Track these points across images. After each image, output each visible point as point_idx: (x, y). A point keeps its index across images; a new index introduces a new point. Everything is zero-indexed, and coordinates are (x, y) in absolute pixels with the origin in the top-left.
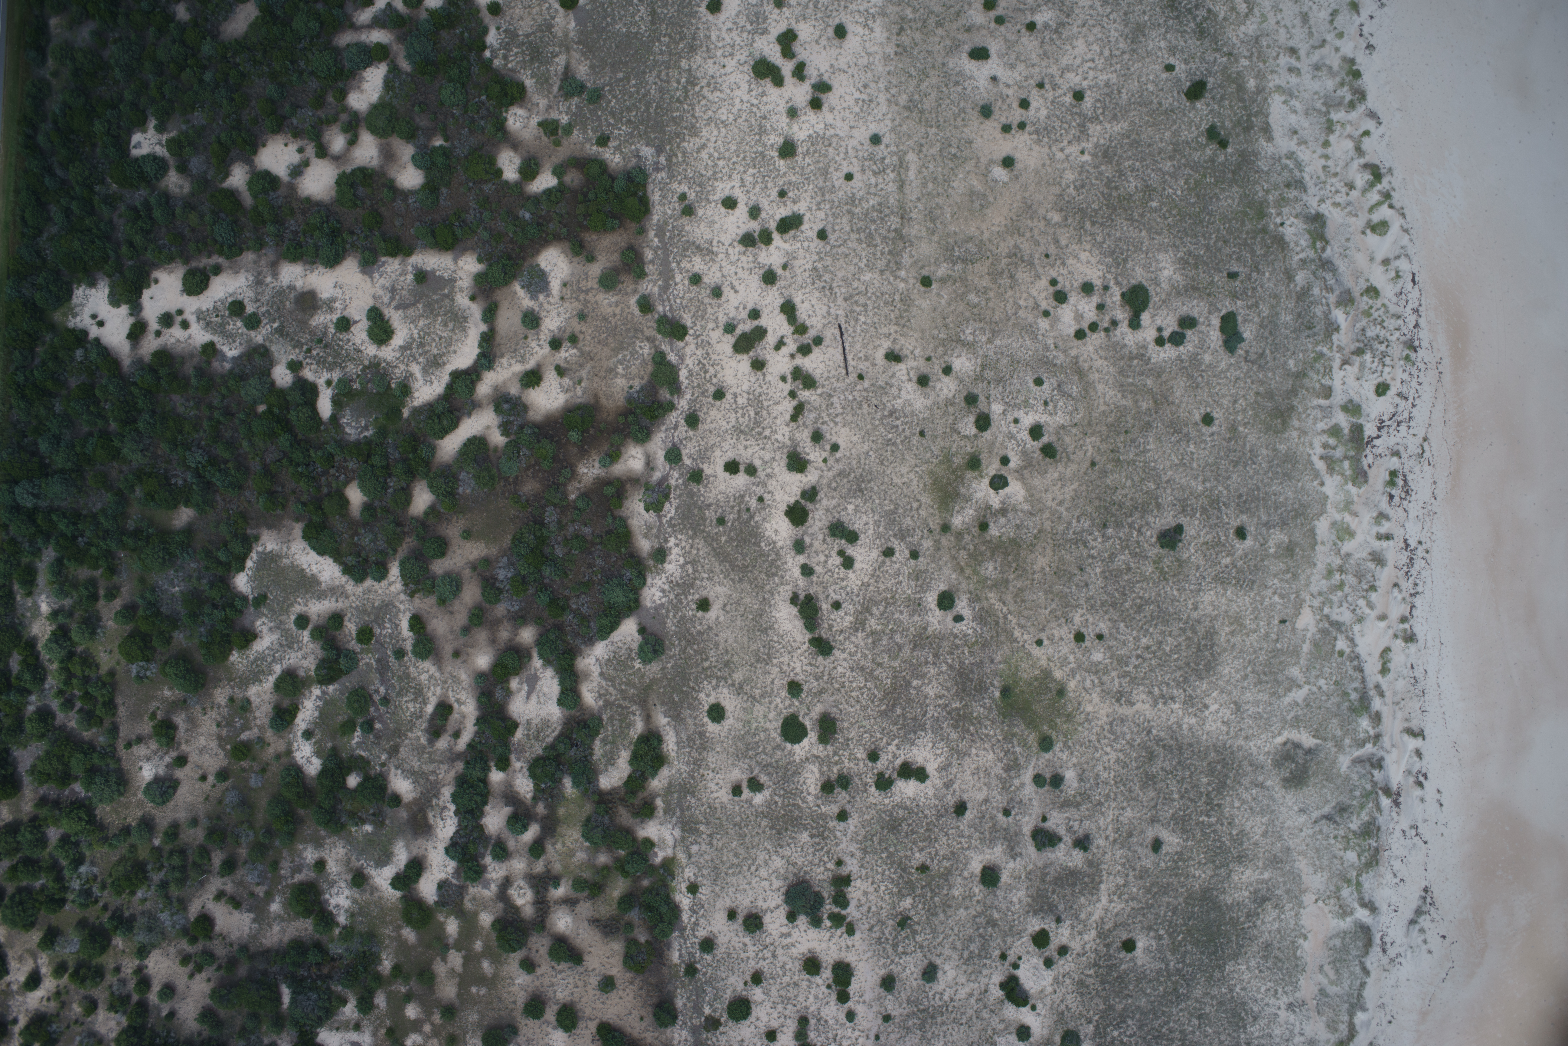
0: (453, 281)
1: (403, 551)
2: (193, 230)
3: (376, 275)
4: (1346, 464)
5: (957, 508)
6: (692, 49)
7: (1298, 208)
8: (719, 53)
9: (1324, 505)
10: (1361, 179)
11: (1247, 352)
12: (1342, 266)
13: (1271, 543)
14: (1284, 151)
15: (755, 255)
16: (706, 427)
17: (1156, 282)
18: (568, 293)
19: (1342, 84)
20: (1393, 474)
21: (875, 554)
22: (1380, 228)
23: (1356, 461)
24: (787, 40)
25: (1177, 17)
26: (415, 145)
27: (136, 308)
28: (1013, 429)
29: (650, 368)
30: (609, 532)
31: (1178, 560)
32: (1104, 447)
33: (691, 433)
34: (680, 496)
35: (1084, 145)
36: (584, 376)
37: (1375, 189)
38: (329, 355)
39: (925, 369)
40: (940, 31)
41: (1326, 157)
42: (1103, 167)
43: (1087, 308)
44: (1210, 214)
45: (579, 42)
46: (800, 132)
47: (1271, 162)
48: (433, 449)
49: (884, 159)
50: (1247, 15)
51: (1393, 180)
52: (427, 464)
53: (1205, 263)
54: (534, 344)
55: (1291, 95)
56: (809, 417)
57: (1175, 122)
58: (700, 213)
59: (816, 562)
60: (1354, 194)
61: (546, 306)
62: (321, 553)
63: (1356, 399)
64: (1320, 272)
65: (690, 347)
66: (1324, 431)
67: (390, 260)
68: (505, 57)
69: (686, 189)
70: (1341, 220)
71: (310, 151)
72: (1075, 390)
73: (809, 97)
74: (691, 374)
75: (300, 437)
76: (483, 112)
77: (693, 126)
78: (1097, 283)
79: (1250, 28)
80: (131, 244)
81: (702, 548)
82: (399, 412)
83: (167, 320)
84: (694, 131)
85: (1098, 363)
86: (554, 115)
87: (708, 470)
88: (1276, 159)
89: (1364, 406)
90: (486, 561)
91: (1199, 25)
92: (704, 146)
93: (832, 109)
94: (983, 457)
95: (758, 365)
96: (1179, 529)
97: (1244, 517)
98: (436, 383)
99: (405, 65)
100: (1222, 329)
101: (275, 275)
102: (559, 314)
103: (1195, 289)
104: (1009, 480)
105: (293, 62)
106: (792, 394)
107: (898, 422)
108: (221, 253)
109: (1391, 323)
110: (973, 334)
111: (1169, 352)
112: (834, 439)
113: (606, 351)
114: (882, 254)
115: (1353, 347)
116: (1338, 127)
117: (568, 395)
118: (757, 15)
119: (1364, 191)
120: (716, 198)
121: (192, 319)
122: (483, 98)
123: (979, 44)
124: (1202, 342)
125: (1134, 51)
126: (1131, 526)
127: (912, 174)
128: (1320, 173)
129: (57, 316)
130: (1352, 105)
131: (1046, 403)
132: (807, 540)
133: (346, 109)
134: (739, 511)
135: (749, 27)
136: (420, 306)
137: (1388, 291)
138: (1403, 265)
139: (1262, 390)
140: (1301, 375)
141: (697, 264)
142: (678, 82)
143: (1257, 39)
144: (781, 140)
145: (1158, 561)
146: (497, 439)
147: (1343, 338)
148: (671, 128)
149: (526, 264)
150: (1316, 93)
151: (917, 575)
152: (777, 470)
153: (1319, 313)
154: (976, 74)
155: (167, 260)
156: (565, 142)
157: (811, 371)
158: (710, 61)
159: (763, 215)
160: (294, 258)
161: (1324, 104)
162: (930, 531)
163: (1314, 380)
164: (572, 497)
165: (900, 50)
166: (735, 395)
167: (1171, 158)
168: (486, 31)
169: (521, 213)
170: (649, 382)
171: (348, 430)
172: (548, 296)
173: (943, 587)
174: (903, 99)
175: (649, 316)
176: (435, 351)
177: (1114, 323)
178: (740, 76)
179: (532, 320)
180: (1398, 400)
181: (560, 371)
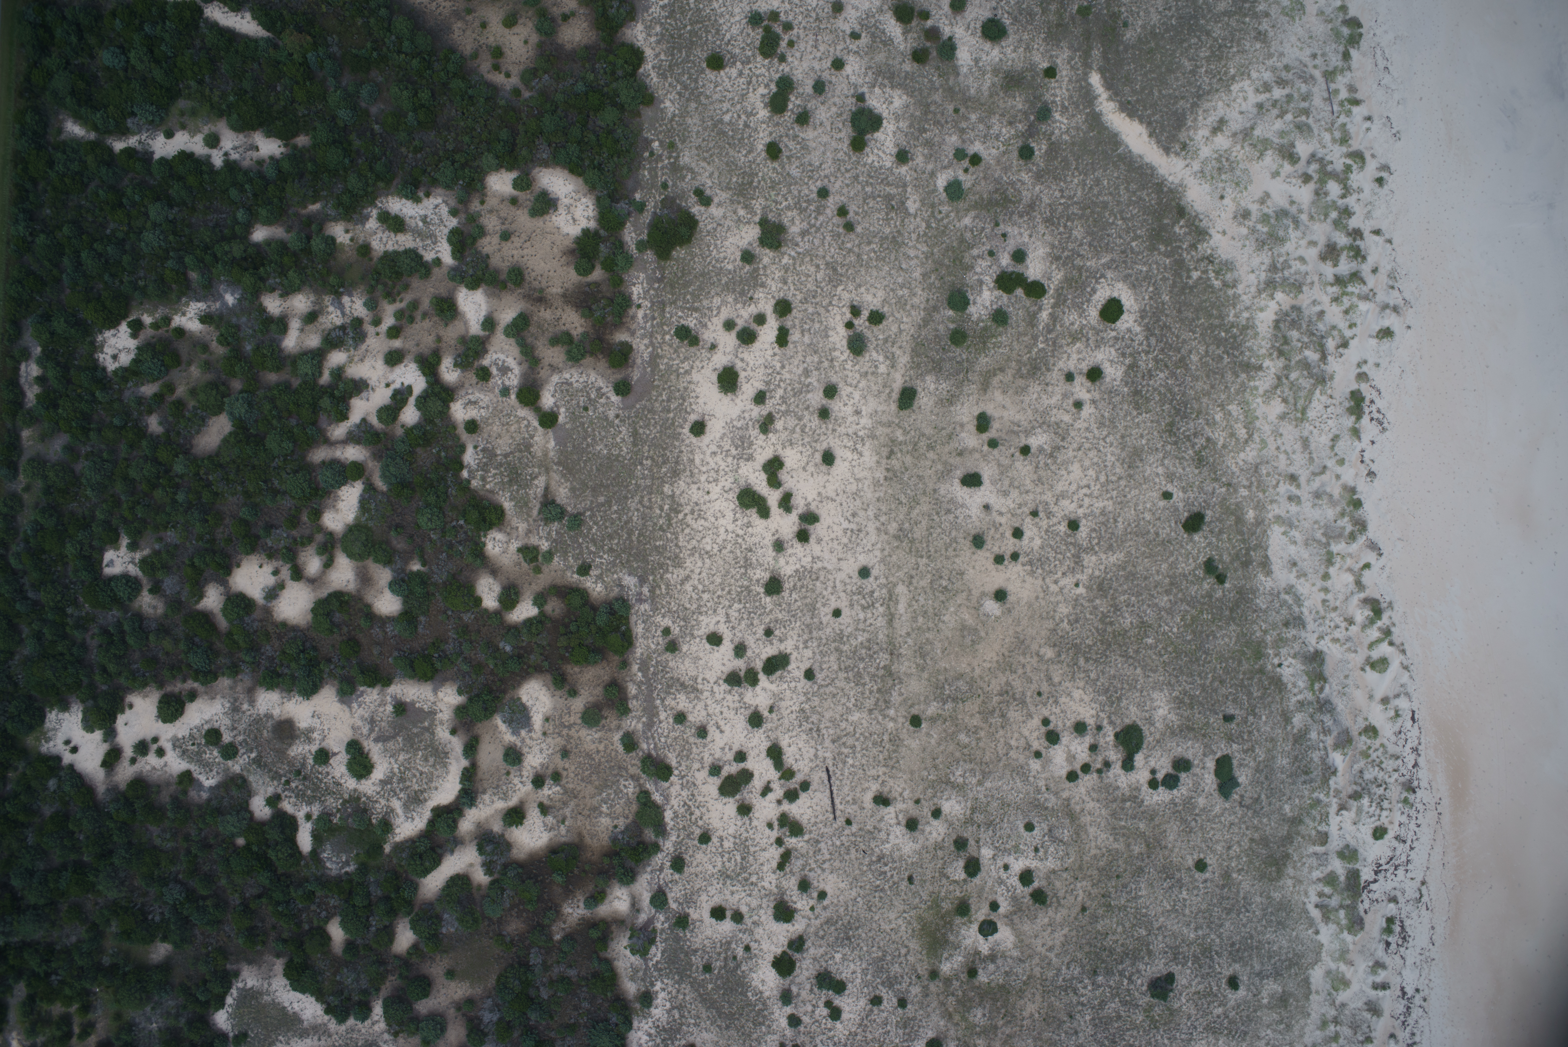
0: (433, 713)
1: (386, 989)
2: (167, 653)
3: (355, 705)
4: (1342, 913)
5: (945, 955)
6: (676, 474)
7: (1297, 647)
8: (703, 478)
9: (1319, 953)
10: (1361, 615)
11: (1242, 796)
12: (1340, 705)
13: (1264, 994)
14: (1283, 585)
15: (741, 695)
16: (692, 870)
17: (1150, 721)
18: (550, 728)
19: (1342, 514)
20: (1390, 920)
21: (863, 1002)
22: (1380, 665)
23: (1351, 909)
24: (774, 467)
25: (1176, 443)
26: (393, 570)
27: (110, 734)
28: (1004, 876)
29: (634, 807)
30: (596, 975)
31: (1169, 1009)
32: (1094, 892)
33: (677, 876)
34: (666, 940)
35: (1078, 576)
36: (568, 814)
37: (1375, 627)
38: (307, 788)
39: (914, 812)
40: (931, 455)
41: (1326, 590)
42: (1098, 602)
43: (1079, 748)
44: (1206, 653)
45: (559, 463)
46: (787, 567)
47: (1269, 598)
48: (415, 887)
49: (873, 592)
50: (1246, 442)
51: (1393, 615)
52: (409, 903)
53: (1201, 703)
54: (516, 781)
55: (1291, 525)
56: (796, 864)
57: (1172, 554)
58: (685, 648)
59: (803, 1011)
60: (1354, 629)
61: (528, 741)
62: (303, 991)
63: (1353, 843)
64: (1318, 716)
65: (675, 786)
66: (1319, 880)
67: (369, 690)
68: (483, 479)
69: (670, 624)
70: (1339, 656)
71: (285, 573)
72: (1066, 834)
73: (796, 529)
74: (676, 815)
75: (280, 871)
76: (462, 536)
77: (677, 557)
78: (1091, 722)
79: (1250, 454)
80: (104, 670)
81: (689, 994)
82: (381, 848)
83: (142, 748)
84: (678, 562)
85: (1091, 805)
86: (534, 540)
87: (694, 915)
88: (1275, 595)
89: (1361, 850)
90: (470, 1001)
91: (1197, 453)
92: (688, 578)
93: (819, 541)
94: (973, 902)
95: (745, 810)
96: (1170, 978)
97: (1237, 966)
98: (417, 819)
99: (380, 484)
100: (1218, 773)
101: (252, 702)
102: (541, 751)
103: (1190, 729)
104: (999, 925)
105: (265, 482)
106: (779, 842)
107: (887, 868)
108: (196, 679)
109: (1389, 764)
110: (963, 776)
111: (1162, 795)
112: (822, 886)
113: (590, 789)
114: (871, 692)
115: (1350, 790)
116: (1339, 559)
117: (552, 833)
118: (742, 438)
119: (1364, 627)
120: (700, 633)
121: (168, 746)
122: (461, 522)
123: (972, 470)
124: (1196, 785)
125: (1130, 476)
126: (1121, 974)
127: (901, 607)
128: (1320, 607)
129: (30, 741)
130: (1352, 537)
131: (1036, 850)
132: (794, 989)
133: (321, 529)
134: (726, 959)
135: (734, 452)
136: (400, 739)
137: (1387, 730)
138: (1403, 704)
139: (1256, 836)
140: (1296, 821)
141: (682, 702)
142: (661, 509)
143: (1257, 467)
144: (767, 576)
145: (1148, 1009)
146: (480, 877)
147: (1340, 782)
148: (654, 558)
149: (508, 696)
150: (1316, 522)
151: (905, 1024)
152: (763, 918)
153: (1316, 759)
154: (968, 502)
155: (140, 683)
156: (545, 569)
157: (798, 817)
158: (694, 487)
159: (749, 653)
160: (270, 686)
161: (1324, 534)
162: (918, 977)
163: (1310, 827)
164: (557, 937)
165: (890, 475)
166: (721, 839)
167: (1168, 592)
168: (463, 448)
169: (501, 645)
170: (634, 822)
171: (328, 865)
172: (530, 731)
173: (931, 1034)
174: (893, 527)
175: (634, 754)
176: (416, 787)
177: (1107, 764)
178: (725, 504)
179: (514, 756)
180: (1395, 843)
181: (544, 809)
